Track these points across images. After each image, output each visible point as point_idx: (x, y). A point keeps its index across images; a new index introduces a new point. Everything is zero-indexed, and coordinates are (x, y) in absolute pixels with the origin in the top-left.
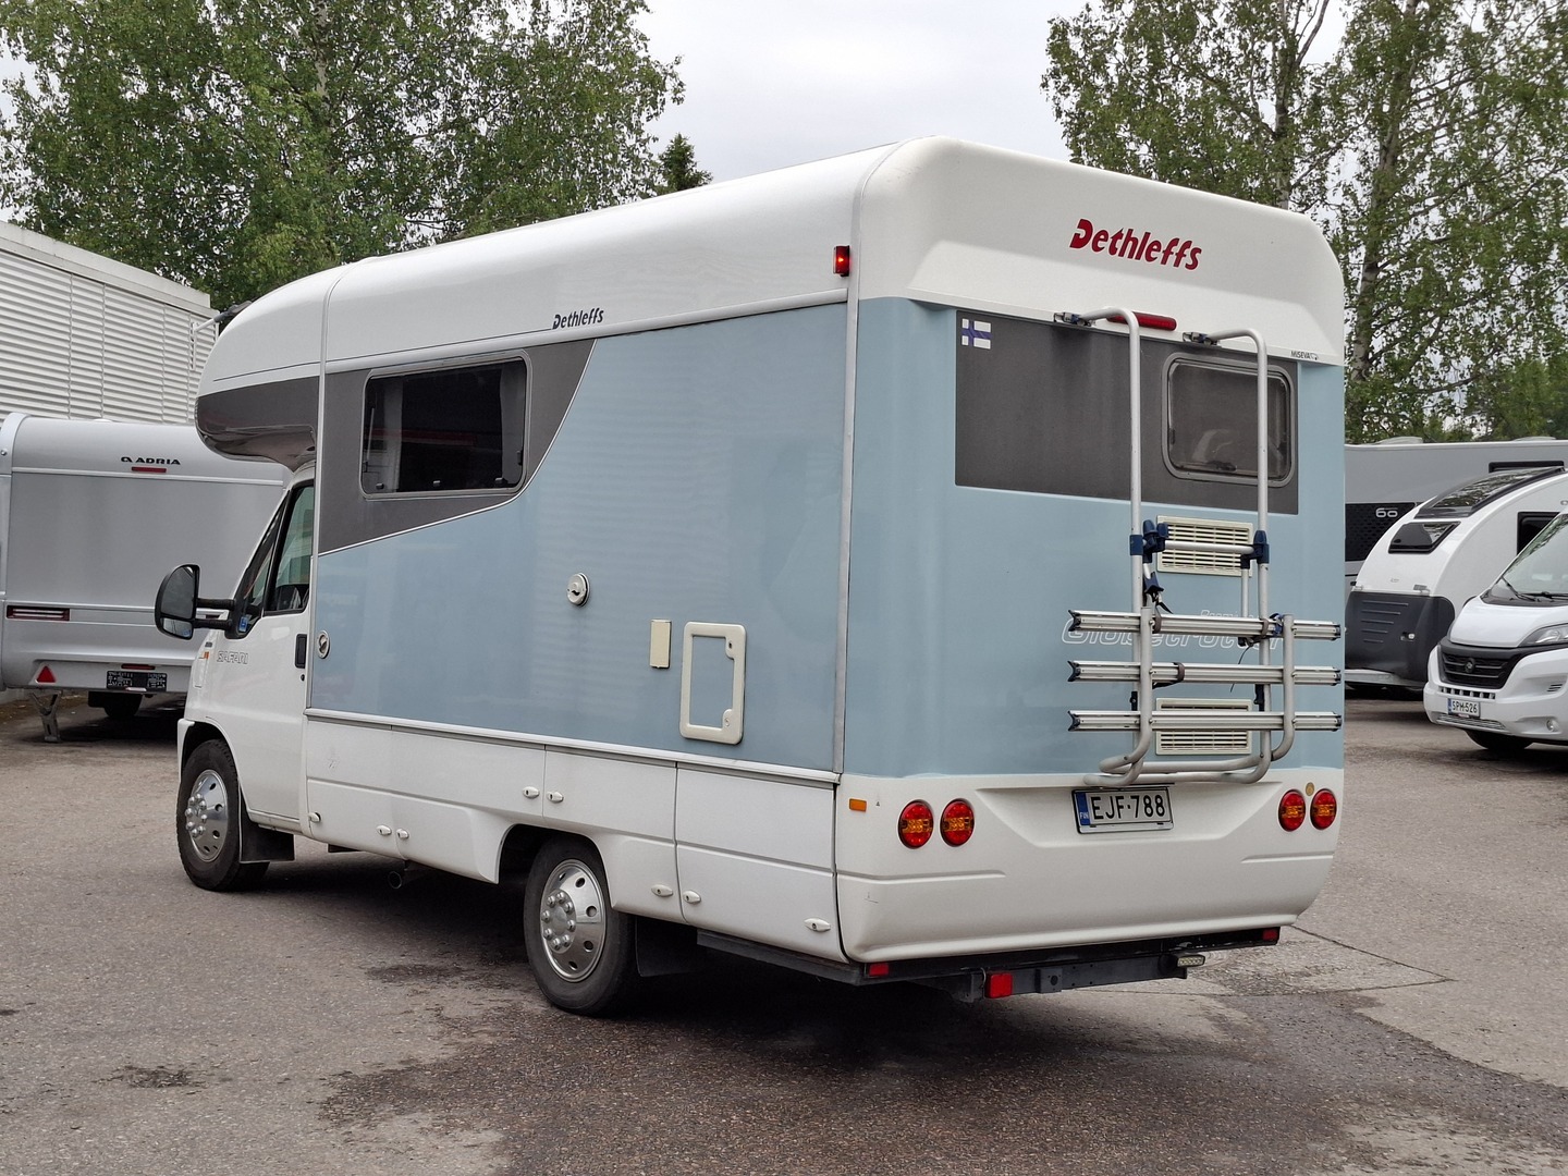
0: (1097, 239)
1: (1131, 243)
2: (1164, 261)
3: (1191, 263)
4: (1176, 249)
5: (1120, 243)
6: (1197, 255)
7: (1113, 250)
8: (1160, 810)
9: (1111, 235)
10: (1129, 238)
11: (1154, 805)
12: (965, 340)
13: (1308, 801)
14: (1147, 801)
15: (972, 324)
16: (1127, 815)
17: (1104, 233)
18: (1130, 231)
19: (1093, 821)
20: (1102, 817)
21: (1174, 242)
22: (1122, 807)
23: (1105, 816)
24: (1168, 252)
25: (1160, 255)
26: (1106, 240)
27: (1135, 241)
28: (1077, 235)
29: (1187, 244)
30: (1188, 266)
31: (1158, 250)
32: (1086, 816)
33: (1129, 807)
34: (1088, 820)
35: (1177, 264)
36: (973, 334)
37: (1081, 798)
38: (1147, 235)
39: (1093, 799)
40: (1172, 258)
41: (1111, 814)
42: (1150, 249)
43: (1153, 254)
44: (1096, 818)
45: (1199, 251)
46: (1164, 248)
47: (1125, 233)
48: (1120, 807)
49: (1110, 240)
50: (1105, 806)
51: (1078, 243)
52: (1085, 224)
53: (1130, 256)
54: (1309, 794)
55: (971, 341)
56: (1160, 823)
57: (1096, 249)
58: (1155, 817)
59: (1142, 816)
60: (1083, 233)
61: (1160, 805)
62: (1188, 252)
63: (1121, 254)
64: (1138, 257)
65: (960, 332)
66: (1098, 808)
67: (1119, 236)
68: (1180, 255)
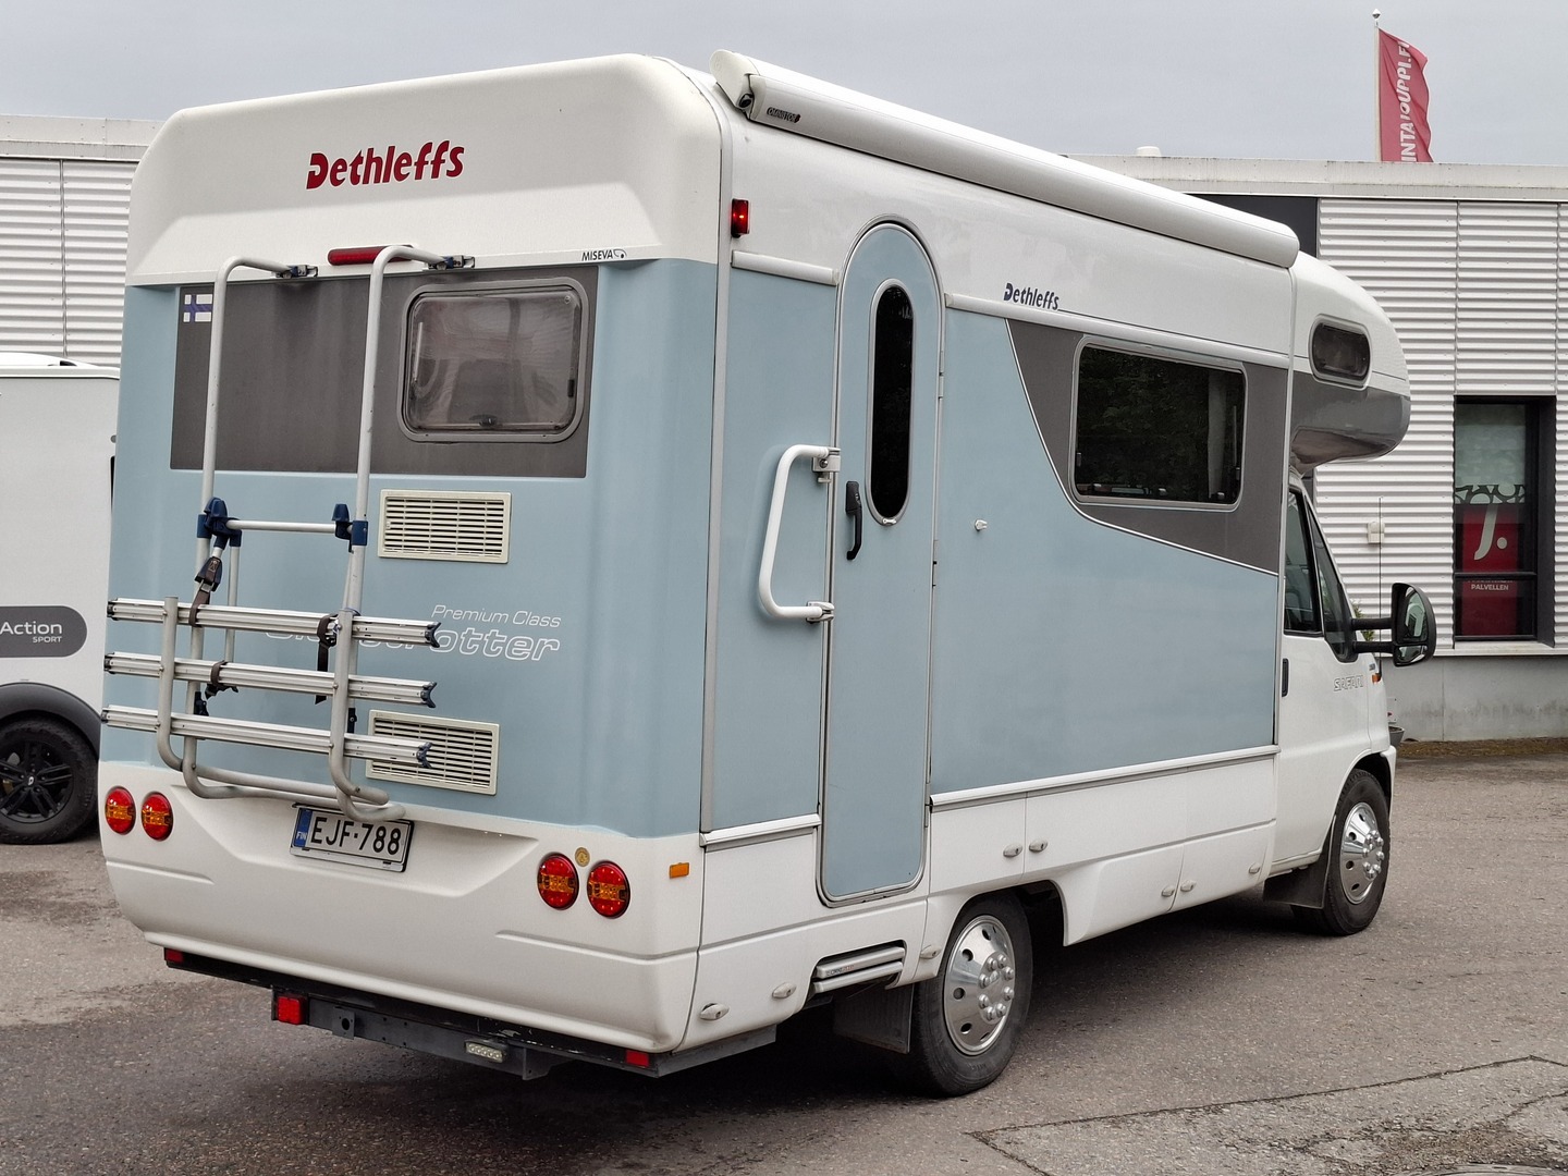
0: (335, 171)
1: (374, 165)
2: (419, 176)
3: (452, 167)
4: (430, 157)
5: (361, 170)
6: (460, 156)
7: (355, 179)
8: (393, 847)
9: (349, 162)
10: (370, 159)
11: (387, 840)
12: (187, 317)
13: (583, 874)
14: (381, 833)
15: (194, 299)
16: (351, 844)
17: (341, 162)
18: (371, 151)
19: (309, 844)
20: (320, 842)
21: (427, 148)
22: (348, 834)
23: (324, 841)
24: (421, 163)
25: (412, 169)
26: (344, 169)
27: (379, 160)
28: (312, 174)
29: (444, 146)
30: (450, 174)
31: (409, 164)
32: (303, 836)
33: (356, 836)
34: (304, 841)
35: (435, 174)
36: (195, 308)
37: (307, 816)
38: (391, 150)
39: (318, 819)
40: (428, 169)
41: (331, 839)
42: (399, 165)
43: (404, 171)
44: (314, 840)
45: (461, 150)
46: (415, 159)
47: (365, 155)
48: (345, 834)
49: (349, 168)
50: (328, 830)
51: (314, 181)
52: (318, 159)
53: (377, 180)
54: (583, 864)
55: (193, 317)
56: (388, 862)
57: (336, 182)
58: (385, 854)
59: (369, 849)
60: (317, 169)
61: (395, 841)
62: (446, 156)
63: (366, 181)
64: (386, 179)
65: (183, 308)
66: (320, 830)
67: (359, 160)
68: (438, 162)
